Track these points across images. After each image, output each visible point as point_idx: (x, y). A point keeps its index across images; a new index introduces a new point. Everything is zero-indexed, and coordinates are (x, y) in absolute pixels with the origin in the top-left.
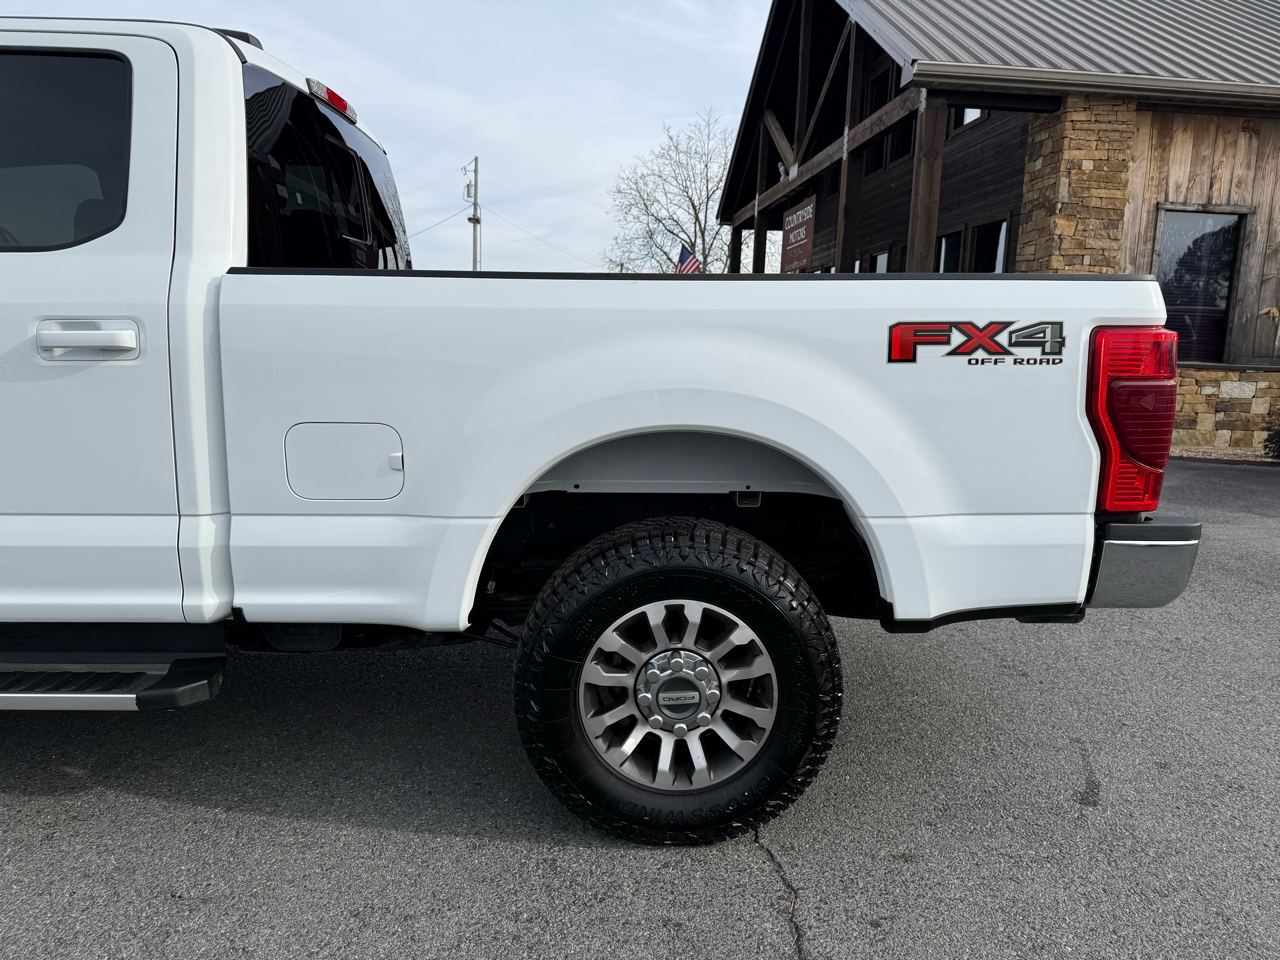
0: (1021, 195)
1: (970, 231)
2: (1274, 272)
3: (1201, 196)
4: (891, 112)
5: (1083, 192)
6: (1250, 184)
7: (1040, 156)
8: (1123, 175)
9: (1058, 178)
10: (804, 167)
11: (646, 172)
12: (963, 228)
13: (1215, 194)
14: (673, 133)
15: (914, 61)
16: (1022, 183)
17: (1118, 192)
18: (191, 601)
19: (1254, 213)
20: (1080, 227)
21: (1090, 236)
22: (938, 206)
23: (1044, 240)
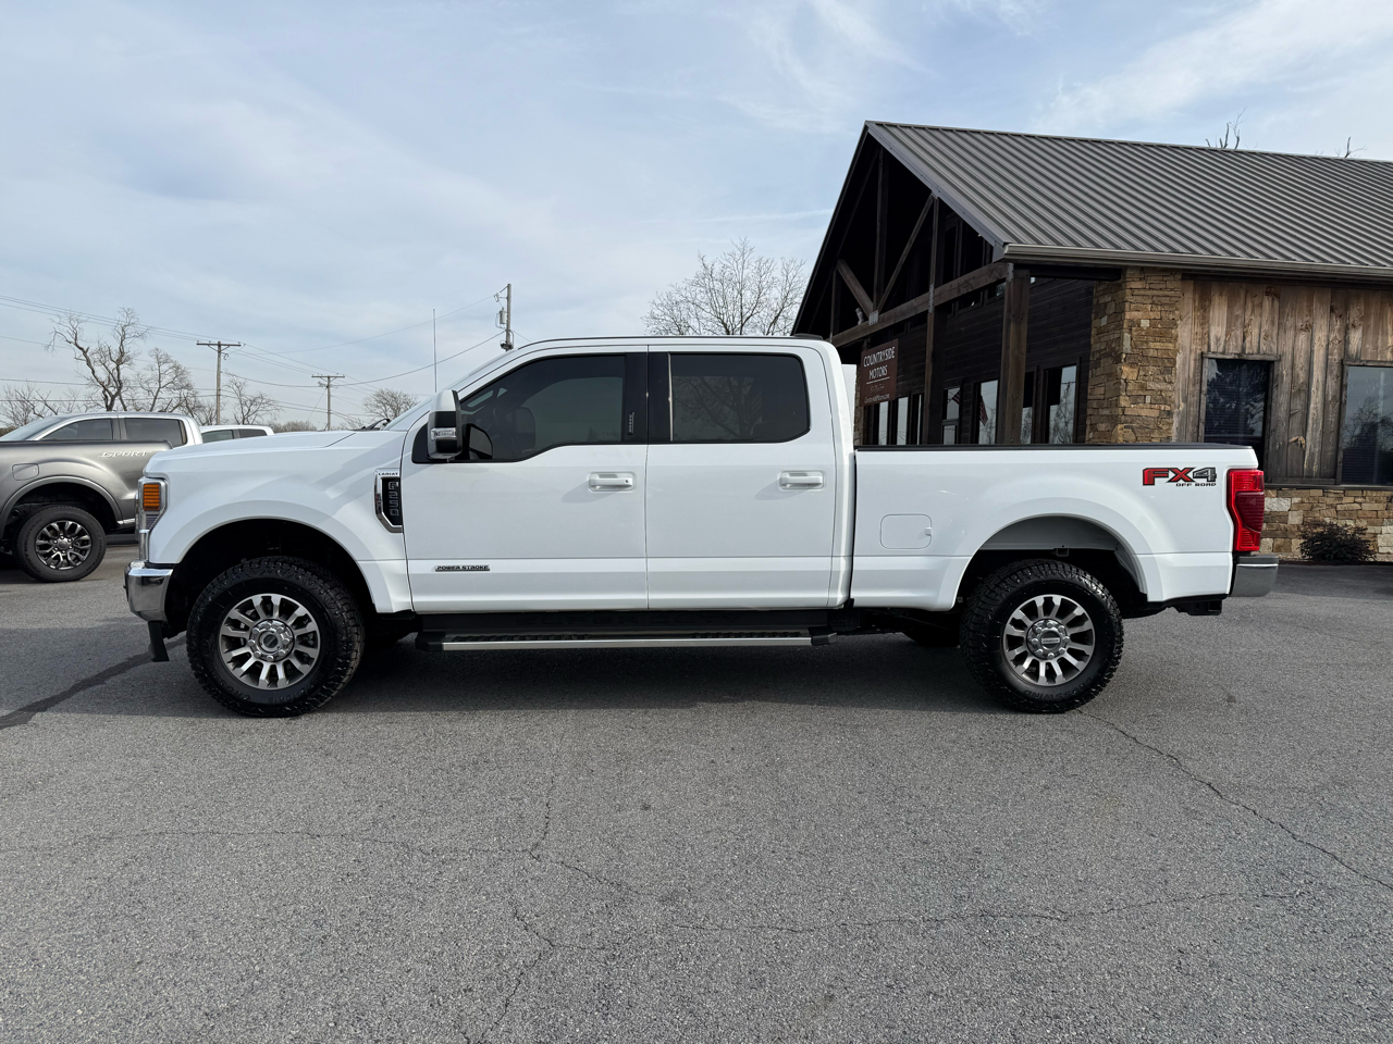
0: (1089, 345)
1: (1042, 372)
2: (1299, 407)
3: (1236, 347)
4: (978, 278)
5: (1142, 345)
6: (1275, 338)
7: (1105, 314)
8: (1173, 331)
9: (1122, 334)
10: (885, 315)
11: (679, 298)
12: (1035, 369)
13: (1248, 345)
14: (708, 262)
15: (1006, 244)
16: (1089, 335)
17: (1171, 345)
18: (832, 595)
19: (1280, 360)
20: (1142, 373)
21: (1149, 380)
22: (1025, 357)
23: (1112, 383)
